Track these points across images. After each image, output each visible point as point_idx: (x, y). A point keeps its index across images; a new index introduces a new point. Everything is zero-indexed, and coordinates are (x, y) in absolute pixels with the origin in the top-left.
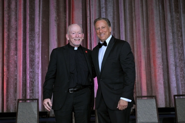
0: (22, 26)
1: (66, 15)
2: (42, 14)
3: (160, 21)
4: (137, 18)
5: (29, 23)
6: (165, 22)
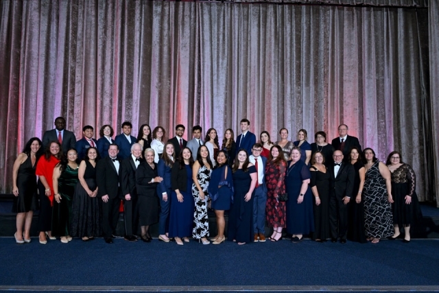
0: (117, 91)
1: (170, 80)
2: (142, 79)
3: (278, 93)
4: (252, 89)
5: (126, 89)
6: (284, 96)
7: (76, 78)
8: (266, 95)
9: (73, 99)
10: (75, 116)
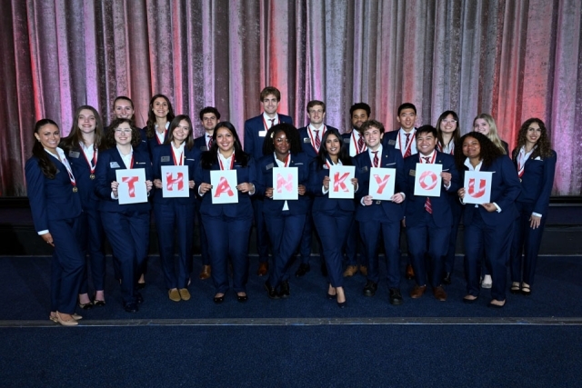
0: (180, 41)
1: (259, 22)
2: (216, 20)
3: (425, 41)
4: (385, 34)
5: (193, 37)
6: (432, 44)
7: (115, 20)
8: (406, 45)
9: (112, 53)
10: (118, 80)
